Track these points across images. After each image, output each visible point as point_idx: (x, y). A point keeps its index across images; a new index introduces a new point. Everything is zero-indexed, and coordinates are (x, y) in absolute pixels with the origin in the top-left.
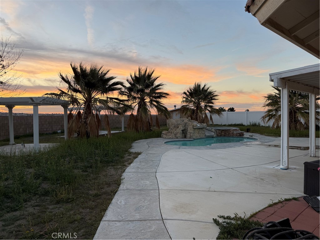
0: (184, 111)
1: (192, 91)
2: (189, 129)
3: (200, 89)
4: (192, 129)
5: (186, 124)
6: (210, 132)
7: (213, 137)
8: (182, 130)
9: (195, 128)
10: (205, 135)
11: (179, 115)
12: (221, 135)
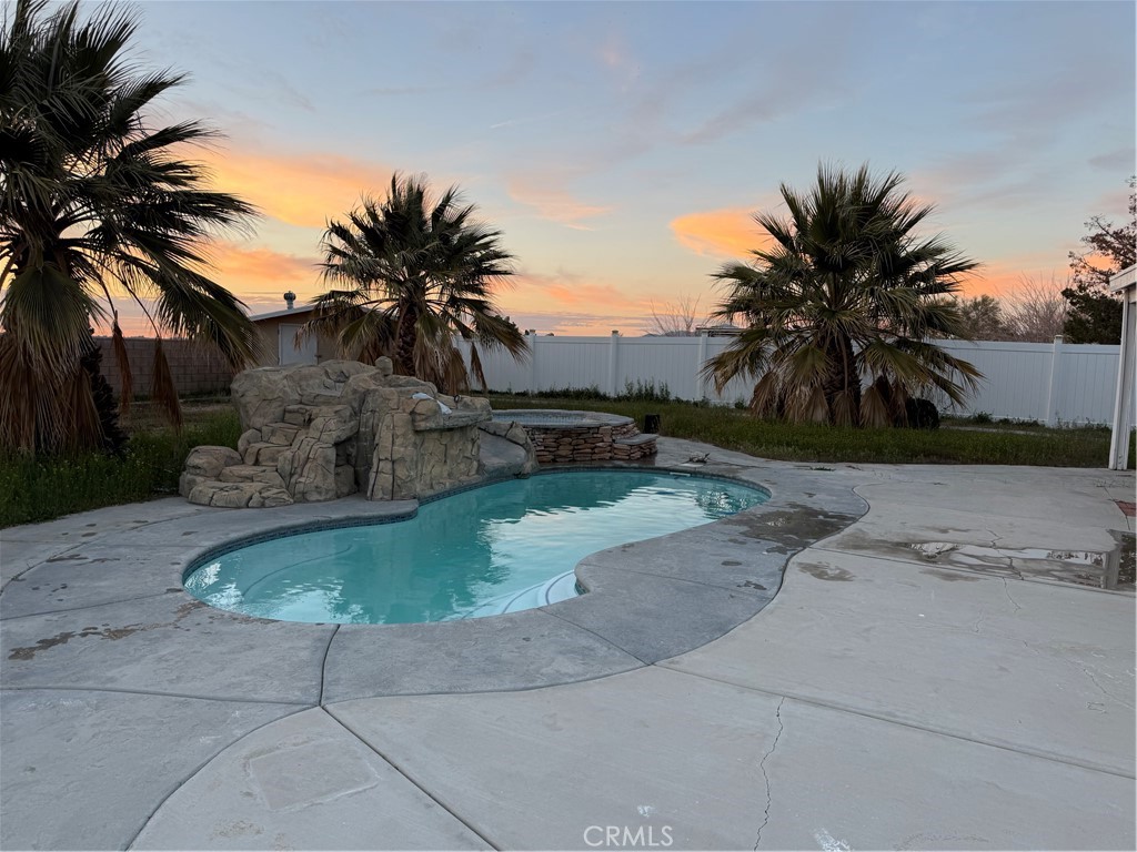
0: (336, 323)
1: (381, 218)
2: (384, 437)
3: (421, 213)
4: (404, 435)
5: (363, 401)
6: (502, 444)
7: (519, 475)
8: (337, 445)
9: (423, 425)
10: (481, 466)
11: (311, 345)
12: (554, 461)
